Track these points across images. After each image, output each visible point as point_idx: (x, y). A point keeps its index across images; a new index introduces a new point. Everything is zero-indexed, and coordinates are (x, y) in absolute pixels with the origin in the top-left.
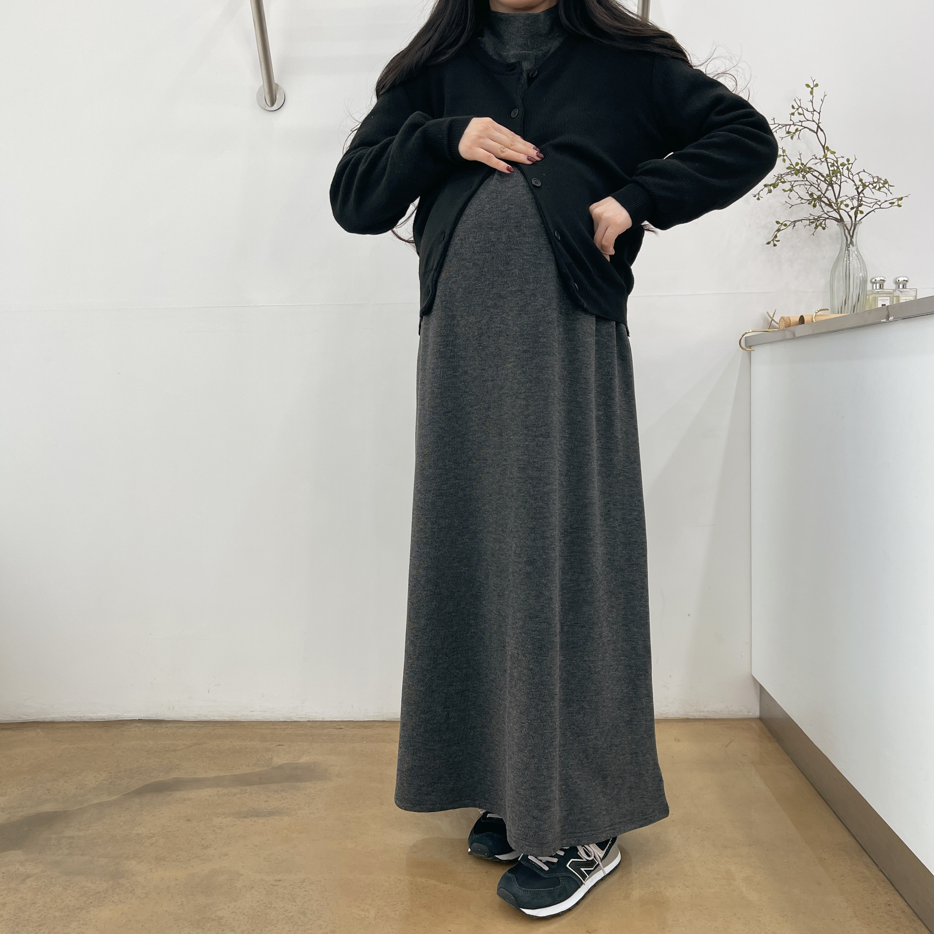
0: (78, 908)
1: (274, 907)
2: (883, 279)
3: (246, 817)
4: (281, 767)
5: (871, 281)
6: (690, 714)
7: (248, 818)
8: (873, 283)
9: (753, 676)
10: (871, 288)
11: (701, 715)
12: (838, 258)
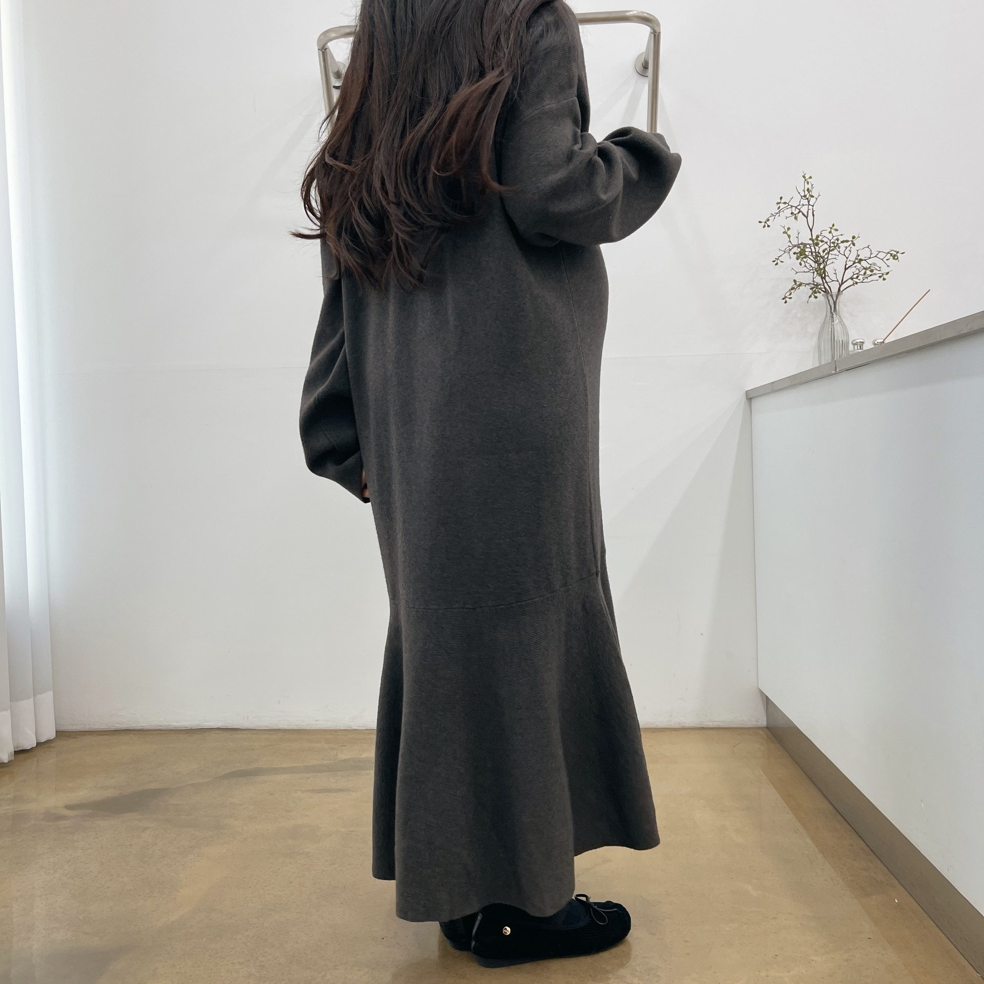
0: (191, 847)
1: (350, 847)
2: (862, 341)
3: (319, 793)
4: (345, 761)
5: (852, 343)
6: (704, 723)
7: (321, 793)
8: (854, 345)
9: (760, 690)
10: (852, 349)
11: (715, 724)
12: (824, 323)
